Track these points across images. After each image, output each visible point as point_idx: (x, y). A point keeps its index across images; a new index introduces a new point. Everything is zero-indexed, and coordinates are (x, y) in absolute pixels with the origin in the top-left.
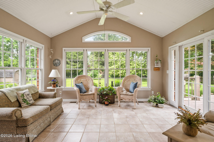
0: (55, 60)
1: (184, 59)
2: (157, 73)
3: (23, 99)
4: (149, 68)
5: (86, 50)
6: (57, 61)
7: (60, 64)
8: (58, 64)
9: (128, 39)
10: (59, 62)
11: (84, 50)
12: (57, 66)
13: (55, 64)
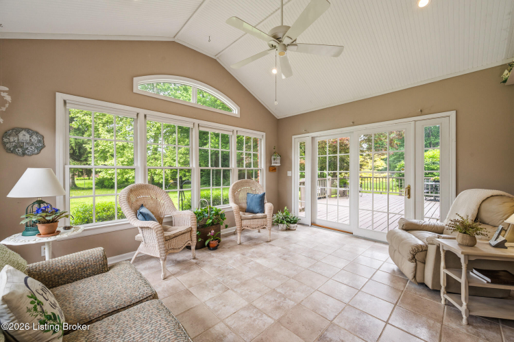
0: (17, 131)
1: (317, 156)
2: (273, 174)
3: (43, 318)
4: (263, 167)
5: (145, 116)
6: (24, 137)
7: (44, 146)
8: (31, 149)
9: (236, 111)
10: (39, 141)
11: (138, 114)
12: (24, 154)
13: (15, 147)
